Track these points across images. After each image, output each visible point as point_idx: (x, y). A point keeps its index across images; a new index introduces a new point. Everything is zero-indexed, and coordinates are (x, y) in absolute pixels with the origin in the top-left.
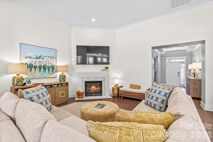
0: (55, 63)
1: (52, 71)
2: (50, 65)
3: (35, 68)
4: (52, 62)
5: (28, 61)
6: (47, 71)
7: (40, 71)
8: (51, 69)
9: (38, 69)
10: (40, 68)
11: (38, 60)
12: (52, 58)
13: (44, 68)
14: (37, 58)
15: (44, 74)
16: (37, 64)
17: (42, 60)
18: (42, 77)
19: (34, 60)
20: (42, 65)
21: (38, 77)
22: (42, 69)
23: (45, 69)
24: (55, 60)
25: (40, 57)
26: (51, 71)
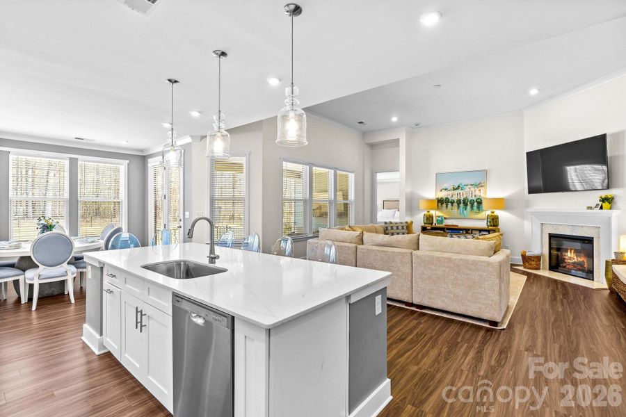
0: (482, 195)
1: (478, 208)
2: (474, 198)
3: (452, 203)
4: (477, 192)
5: (443, 195)
6: (469, 207)
7: (459, 207)
8: (476, 204)
9: (455, 204)
10: (459, 202)
11: (456, 192)
12: (479, 185)
13: (464, 203)
14: (454, 189)
15: (465, 212)
16: (455, 198)
17: (461, 192)
18: (462, 216)
19: (451, 193)
20: (462, 199)
21: (456, 215)
22: (462, 205)
23: (466, 204)
24: (482, 189)
25: (459, 186)
26: (475, 208)
